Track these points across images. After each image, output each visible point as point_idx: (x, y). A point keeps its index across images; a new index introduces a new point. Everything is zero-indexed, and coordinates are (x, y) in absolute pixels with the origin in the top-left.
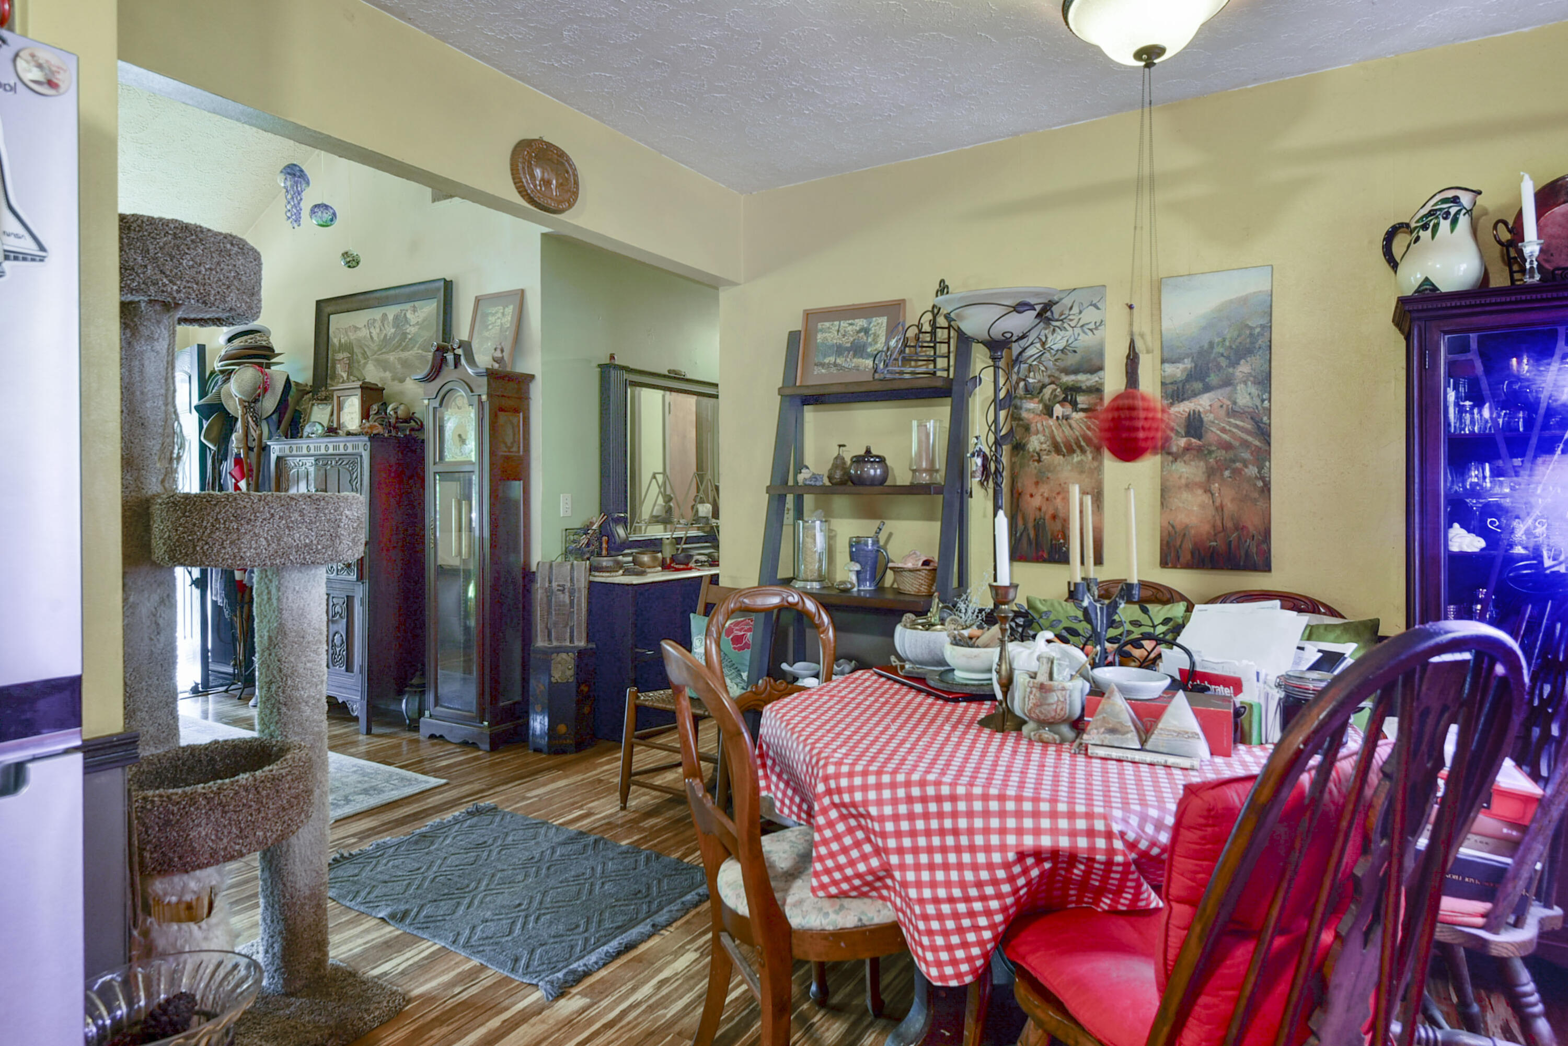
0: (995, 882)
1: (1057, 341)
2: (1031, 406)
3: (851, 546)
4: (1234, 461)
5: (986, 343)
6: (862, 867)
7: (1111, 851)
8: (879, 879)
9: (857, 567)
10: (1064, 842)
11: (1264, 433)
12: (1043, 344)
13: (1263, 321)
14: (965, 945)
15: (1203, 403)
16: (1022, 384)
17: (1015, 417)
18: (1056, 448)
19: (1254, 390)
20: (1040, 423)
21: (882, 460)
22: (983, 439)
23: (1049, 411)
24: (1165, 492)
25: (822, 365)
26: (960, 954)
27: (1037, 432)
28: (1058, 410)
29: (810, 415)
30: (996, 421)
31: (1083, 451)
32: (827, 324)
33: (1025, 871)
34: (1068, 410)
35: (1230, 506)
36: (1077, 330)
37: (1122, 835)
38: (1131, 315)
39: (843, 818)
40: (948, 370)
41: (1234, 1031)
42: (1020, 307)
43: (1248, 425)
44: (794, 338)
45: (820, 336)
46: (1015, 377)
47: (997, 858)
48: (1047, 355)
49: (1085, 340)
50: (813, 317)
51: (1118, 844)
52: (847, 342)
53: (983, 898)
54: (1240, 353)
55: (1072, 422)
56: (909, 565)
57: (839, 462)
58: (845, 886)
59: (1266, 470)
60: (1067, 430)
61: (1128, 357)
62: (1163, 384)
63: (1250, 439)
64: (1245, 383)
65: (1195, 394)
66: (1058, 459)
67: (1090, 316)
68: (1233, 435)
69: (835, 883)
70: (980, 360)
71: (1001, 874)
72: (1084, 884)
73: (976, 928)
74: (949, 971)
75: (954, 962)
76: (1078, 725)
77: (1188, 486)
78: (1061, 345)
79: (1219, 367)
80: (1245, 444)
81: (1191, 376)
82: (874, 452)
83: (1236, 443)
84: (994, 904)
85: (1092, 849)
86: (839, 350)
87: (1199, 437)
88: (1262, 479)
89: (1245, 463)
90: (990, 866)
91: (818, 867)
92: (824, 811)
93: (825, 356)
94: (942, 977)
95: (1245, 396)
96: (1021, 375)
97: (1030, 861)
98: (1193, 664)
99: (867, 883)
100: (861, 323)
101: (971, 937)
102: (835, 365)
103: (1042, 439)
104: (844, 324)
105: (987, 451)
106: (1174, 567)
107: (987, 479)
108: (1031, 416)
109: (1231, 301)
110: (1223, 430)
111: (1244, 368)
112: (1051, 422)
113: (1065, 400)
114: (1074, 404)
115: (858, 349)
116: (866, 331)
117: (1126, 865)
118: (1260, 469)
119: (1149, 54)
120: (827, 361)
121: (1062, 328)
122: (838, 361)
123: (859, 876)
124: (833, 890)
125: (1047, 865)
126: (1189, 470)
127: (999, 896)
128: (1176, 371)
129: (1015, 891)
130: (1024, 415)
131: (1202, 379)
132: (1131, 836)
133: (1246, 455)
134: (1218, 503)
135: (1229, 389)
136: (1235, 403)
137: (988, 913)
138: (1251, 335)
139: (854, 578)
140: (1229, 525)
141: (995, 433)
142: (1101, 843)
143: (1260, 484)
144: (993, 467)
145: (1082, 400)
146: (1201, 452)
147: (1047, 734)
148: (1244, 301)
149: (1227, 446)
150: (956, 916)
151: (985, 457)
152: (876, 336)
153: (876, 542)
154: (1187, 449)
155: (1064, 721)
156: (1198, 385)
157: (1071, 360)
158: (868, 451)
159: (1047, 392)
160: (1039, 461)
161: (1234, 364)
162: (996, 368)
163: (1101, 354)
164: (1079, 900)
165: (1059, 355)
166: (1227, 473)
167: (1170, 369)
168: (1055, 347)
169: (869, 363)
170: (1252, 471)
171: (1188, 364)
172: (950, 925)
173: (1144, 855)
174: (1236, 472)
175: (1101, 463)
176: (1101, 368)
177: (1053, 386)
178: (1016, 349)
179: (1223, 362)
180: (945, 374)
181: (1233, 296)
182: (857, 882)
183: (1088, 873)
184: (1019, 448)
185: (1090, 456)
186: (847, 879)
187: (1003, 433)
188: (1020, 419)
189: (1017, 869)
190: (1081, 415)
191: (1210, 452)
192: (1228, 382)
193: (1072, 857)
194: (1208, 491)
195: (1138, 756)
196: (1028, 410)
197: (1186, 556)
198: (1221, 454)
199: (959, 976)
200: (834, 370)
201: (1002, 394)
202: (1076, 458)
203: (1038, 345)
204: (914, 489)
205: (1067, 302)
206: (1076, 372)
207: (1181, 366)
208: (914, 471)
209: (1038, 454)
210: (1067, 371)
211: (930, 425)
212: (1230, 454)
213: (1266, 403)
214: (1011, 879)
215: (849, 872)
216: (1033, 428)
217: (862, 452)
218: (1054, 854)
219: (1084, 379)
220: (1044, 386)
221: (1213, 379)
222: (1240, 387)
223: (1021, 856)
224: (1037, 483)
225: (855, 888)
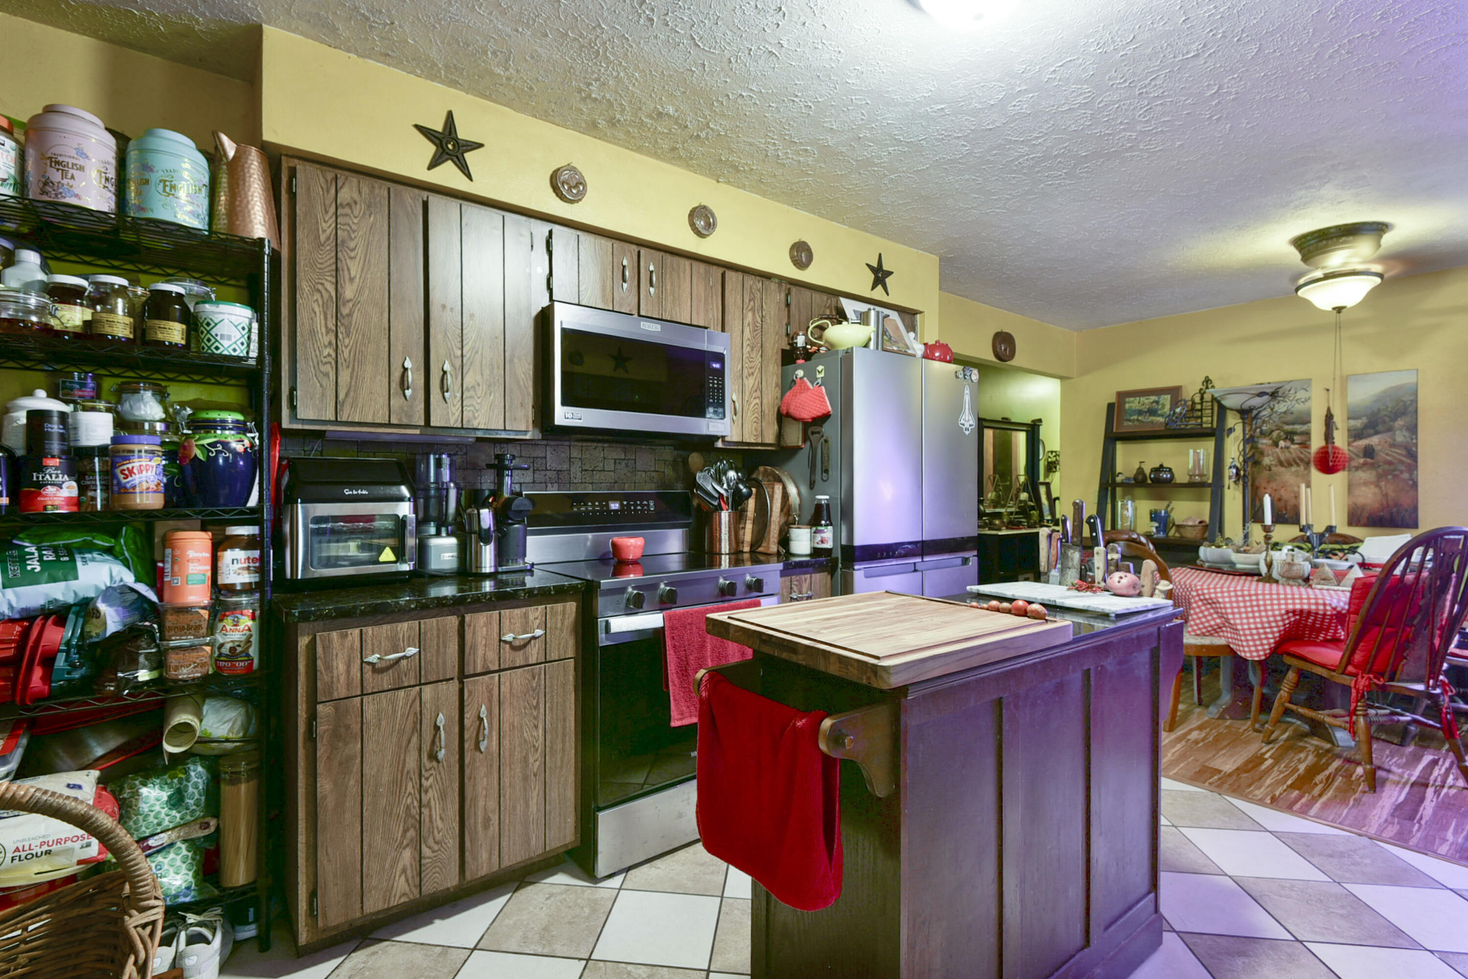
0: (1276, 621)
1: (1281, 407)
2: (1264, 443)
3: (1151, 514)
4: (1394, 471)
5: (1237, 411)
6: (1212, 623)
7: (1325, 610)
8: (1220, 628)
9: (1156, 524)
10: (1306, 607)
11: (1413, 456)
12: (1272, 409)
13: (1412, 398)
14: (1262, 645)
15: (1374, 441)
16: (1258, 430)
17: (1254, 447)
18: (1281, 464)
19: (1407, 434)
20: (1270, 450)
21: (1170, 470)
22: (1236, 459)
23: (1276, 444)
24: (1351, 487)
25: (1130, 420)
26: (1260, 648)
27: (1268, 455)
28: (1282, 443)
29: (1120, 447)
30: (1244, 450)
31: (1298, 465)
32: (1132, 399)
33: (1289, 618)
34: (1288, 443)
35: (1391, 494)
36: (1293, 402)
37: (1330, 605)
38: (1328, 395)
39: (1204, 605)
40: (1212, 423)
41: (1374, 652)
42: (1261, 394)
43: (1404, 452)
44: (1111, 406)
45: (1127, 406)
46: (1254, 427)
47: (1277, 613)
48: (1274, 415)
49: (1299, 407)
50: (1122, 396)
51: (1328, 608)
52: (1145, 408)
53: (1271, 627)
54: (1397, 414)
55: (1291, 450)
56: (1191, 523)
57: (1140, 471)
58: (1204, 630)
59: (1414, 476)
60: (1288, 454)
61: (1326, 416)
62: (1349, 430)
63: (1404, 459)
64: (1401, 430)
65: (1369, 436)
66: (1282, 469)
67: (1301, 395)
68: (1393, 457)
69: (1199, 629)
70: (1233, 421)
71: (1279, 618)
72: (1313, 628)
73: (1267, 638)
74: (1255, 654)
75: (1257, 651)
76: (1307, 580)
77: (1365, 484)
78: (1284, 409)
79: (1384, 422)
80: (1401, 462)
81: (1366, 427)
82: (1165, 465)
83: (1396, 461)
84: (1275, 629)
85: (1317, 609)
86: (1140, 413)
87: (1372, 458)
88: (1412, 480)
89: (1402, 472)
90: (1274, 616)
91: (1192, 623)
92: (1196, 602)
93: (1131, 415)
94: (1252, 656)
95: (1400, 437)
96: (1258, 425)
97: (1291, 615)
98: (1364, 559)
99: (1214, 630)
100: (1153, 398)
101: (1265, 642)
102: (1138, 420)
103: (1272, 458)
104: (1142, 399)
105: (1239, 465)
106: (1357, 525)
107: (1238, 480)
108: (1264, 447)
109: (1392, 388)
110: (1387, 454)
111: (1400, 422)
112: (1277, 450)
113: (1286, 438)
114: (1292, 442)
115: (1152, 412)
116: (1157, 402)
117: (1332, 615)
118: (1411, 475)
119: (1339, 310)
120: (1132, 418)
121: (1284, 401)
122: (1140, 418)
123: (1211, 626)
124: (1198, 632)
125: (1298, 617)
126: (1363, 475)
127: (1277, 626)
128: (1358, 423)
129: (1284, 625)
130: (1260, 446)
131: (1374, 428)
132: (1334, 605)
133: (1402, 468)
134: (1384, 492)
135: (1390, 433)
136: (1394, 440)
137: (1273, 633)
138: (1404, 405)
139: (1154, 530)
140: (1391, 503)
141: (1244, 456)
142: (1321, 607)
143: (1411, 482)
144: (1242, 473)
145: (1297, 438)
146: (1373, 466)
147: (1291, 582)
148: (1400, 388)
149: (1390, 463)
150: (1259, 634)
151: (1237, 469)
152: (1164, 406)
153: (1166, 512)
154: (1365, 464)
155: (1300, 578)
156: (1371, 431)
157: (1289, 418)
158: (1161, 466)
159: (1275, 434)
160: (1270, 470)
161: (1395, 420)
162: (1244, 423)
163: (1309, 414)
164: (1310, 637)
165: (1282, 415)
166: (1390, 477)
167: (1353, 423)
168: (1280, 411)
169: (1161, 419)
170: (1406, 476)
171: (1365, 420)
172: (1256, 637)
173: (1339, 613)
174: (1395, 476)
175: (1309, 472)
176: (1309, 422)
177: (1278, 431)
178: (1255, 412)
179: (1387, 419)
180: (1209, 426)
181: (1393, 385)
182: (1210, 629)
183: (1315, 620)
184: (1257, 463)
185: (1302, 468)
186: (1205, 627)
187: (1249, 456)
188: (1257, 448)
189: (1285, 617)
190: (1296, 446)
191: (1379, 466)
192: (1390, 429)
193: (1309, 613)
194: (1377, 486)
195: (1336, 588)
196: (1262, 444)
197: (1364, 520)
198: (1387, 467)
199: (1259, 656)
200: (1137, 423)
201: (1247, 437)
202: (1294, 469)
203: (1269, 410)
204: (1191, 485)
205: (1287, 387)
206: (1293, 424)
207: (1360, 421)
208: (1191, 476)
209: (1270, 467)
210: (1287, 424)
211: (1201, 451)
212: (1392, 467)
213: (1414, 441)
214: (1283, 620)
215: (1207, 625)
216: (1266, 453)
217: (1157, 465)
218: (1302, 611)
219: (1298, 428)
220: (1272, 431)
221: (1380, 428)
222: (1398, 433)
223: (1287, 612)
224: (1268, 482)
225: (1209, 631)
